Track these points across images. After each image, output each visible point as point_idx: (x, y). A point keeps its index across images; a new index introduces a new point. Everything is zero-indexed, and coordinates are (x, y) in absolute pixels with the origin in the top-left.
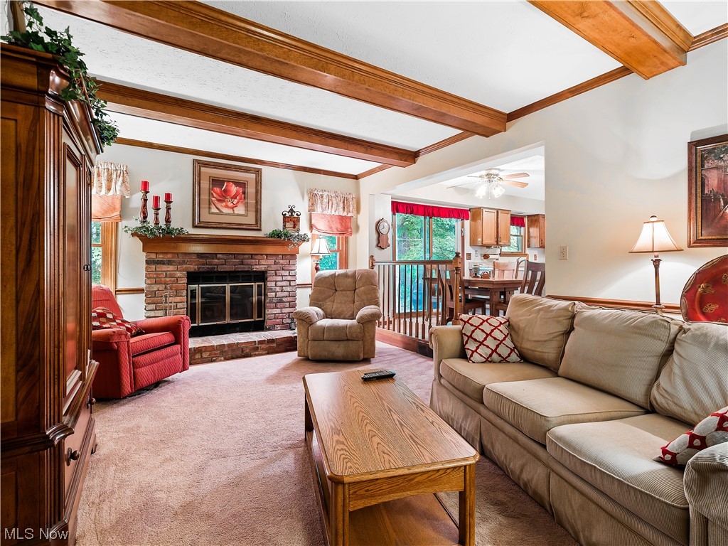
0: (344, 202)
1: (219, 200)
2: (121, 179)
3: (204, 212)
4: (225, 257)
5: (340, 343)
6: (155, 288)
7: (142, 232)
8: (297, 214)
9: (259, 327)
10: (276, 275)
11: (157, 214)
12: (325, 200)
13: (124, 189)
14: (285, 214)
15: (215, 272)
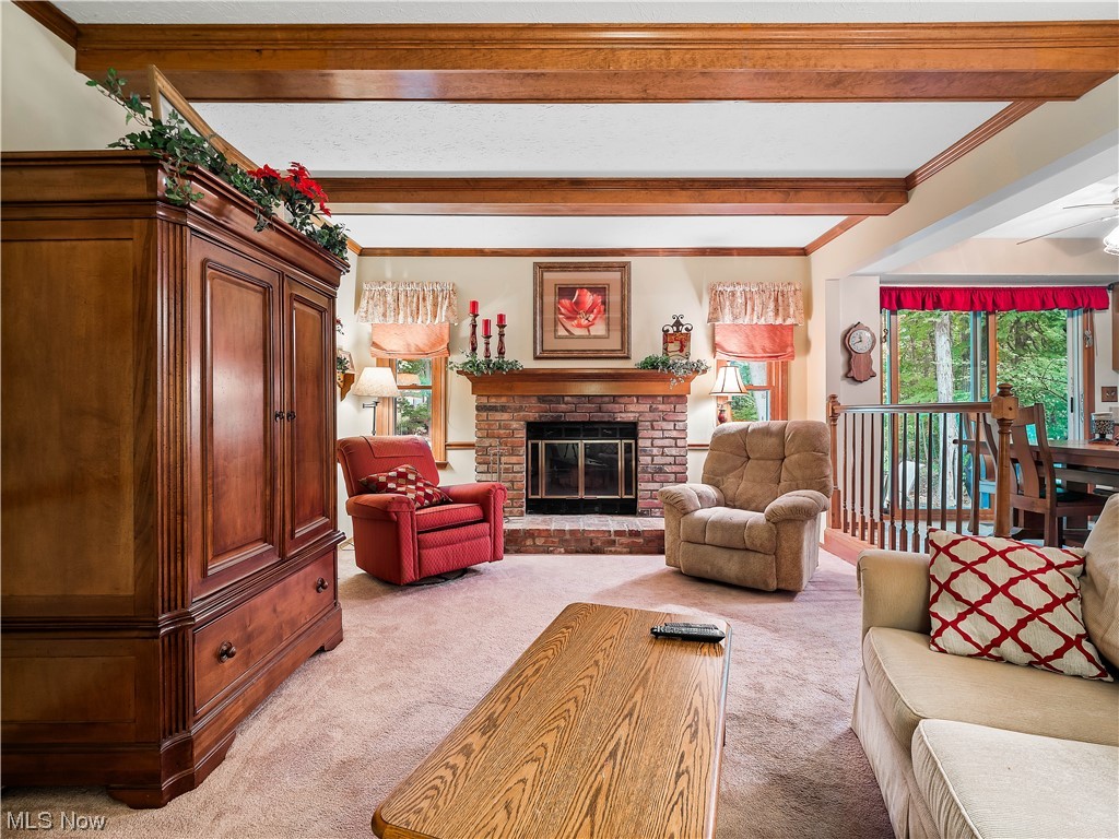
0: (776, 300)
1: (568, 318)
2: (447, 302)
3: (549, 336)
4: (575, 400)
5: (732, 552)
6: (487, 442)
7: (468, 369)
8: (687, 329)
9: (628, 508)
10: (653, 429)
11: (487, 344)
12: (740, 300)
13: (450, 313)
14: (668, 330)
15: (562, 423)
